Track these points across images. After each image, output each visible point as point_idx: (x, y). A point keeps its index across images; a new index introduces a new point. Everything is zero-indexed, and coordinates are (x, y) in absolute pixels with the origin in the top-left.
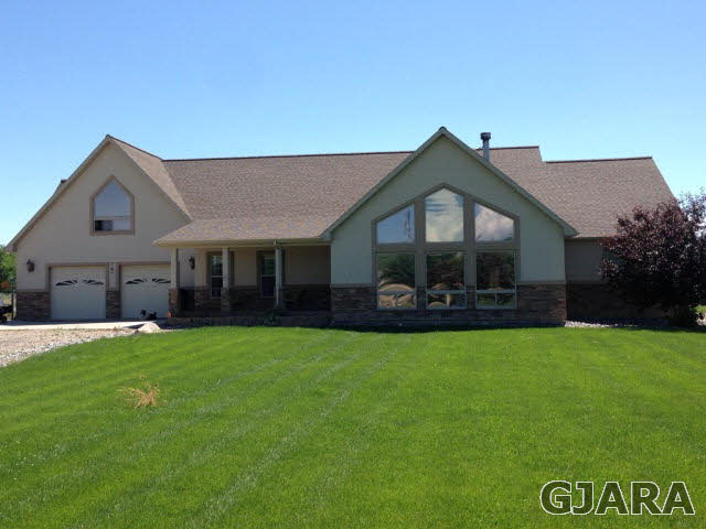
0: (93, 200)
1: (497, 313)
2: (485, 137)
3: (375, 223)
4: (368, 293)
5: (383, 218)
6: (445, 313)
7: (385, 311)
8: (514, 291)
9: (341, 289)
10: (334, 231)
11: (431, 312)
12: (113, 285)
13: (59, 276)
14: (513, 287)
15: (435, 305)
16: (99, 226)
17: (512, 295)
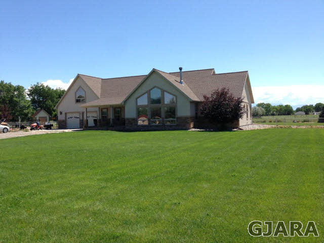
0: (76, 93)
1: (171, 126)
2: (181, 69)
3: (137, 99)
4: (135, 120)
5: (139, 97)
6: (157, 126)
7: (139, 126)
8: (176, 119)
9: (128, 119)
10: (125, 101)
11: (153, 126)
12: (81, 118)
13: (68, 116)
14: (175, 118)
15: (154, 124)
16: (78, 101)
17: (175, 121)
